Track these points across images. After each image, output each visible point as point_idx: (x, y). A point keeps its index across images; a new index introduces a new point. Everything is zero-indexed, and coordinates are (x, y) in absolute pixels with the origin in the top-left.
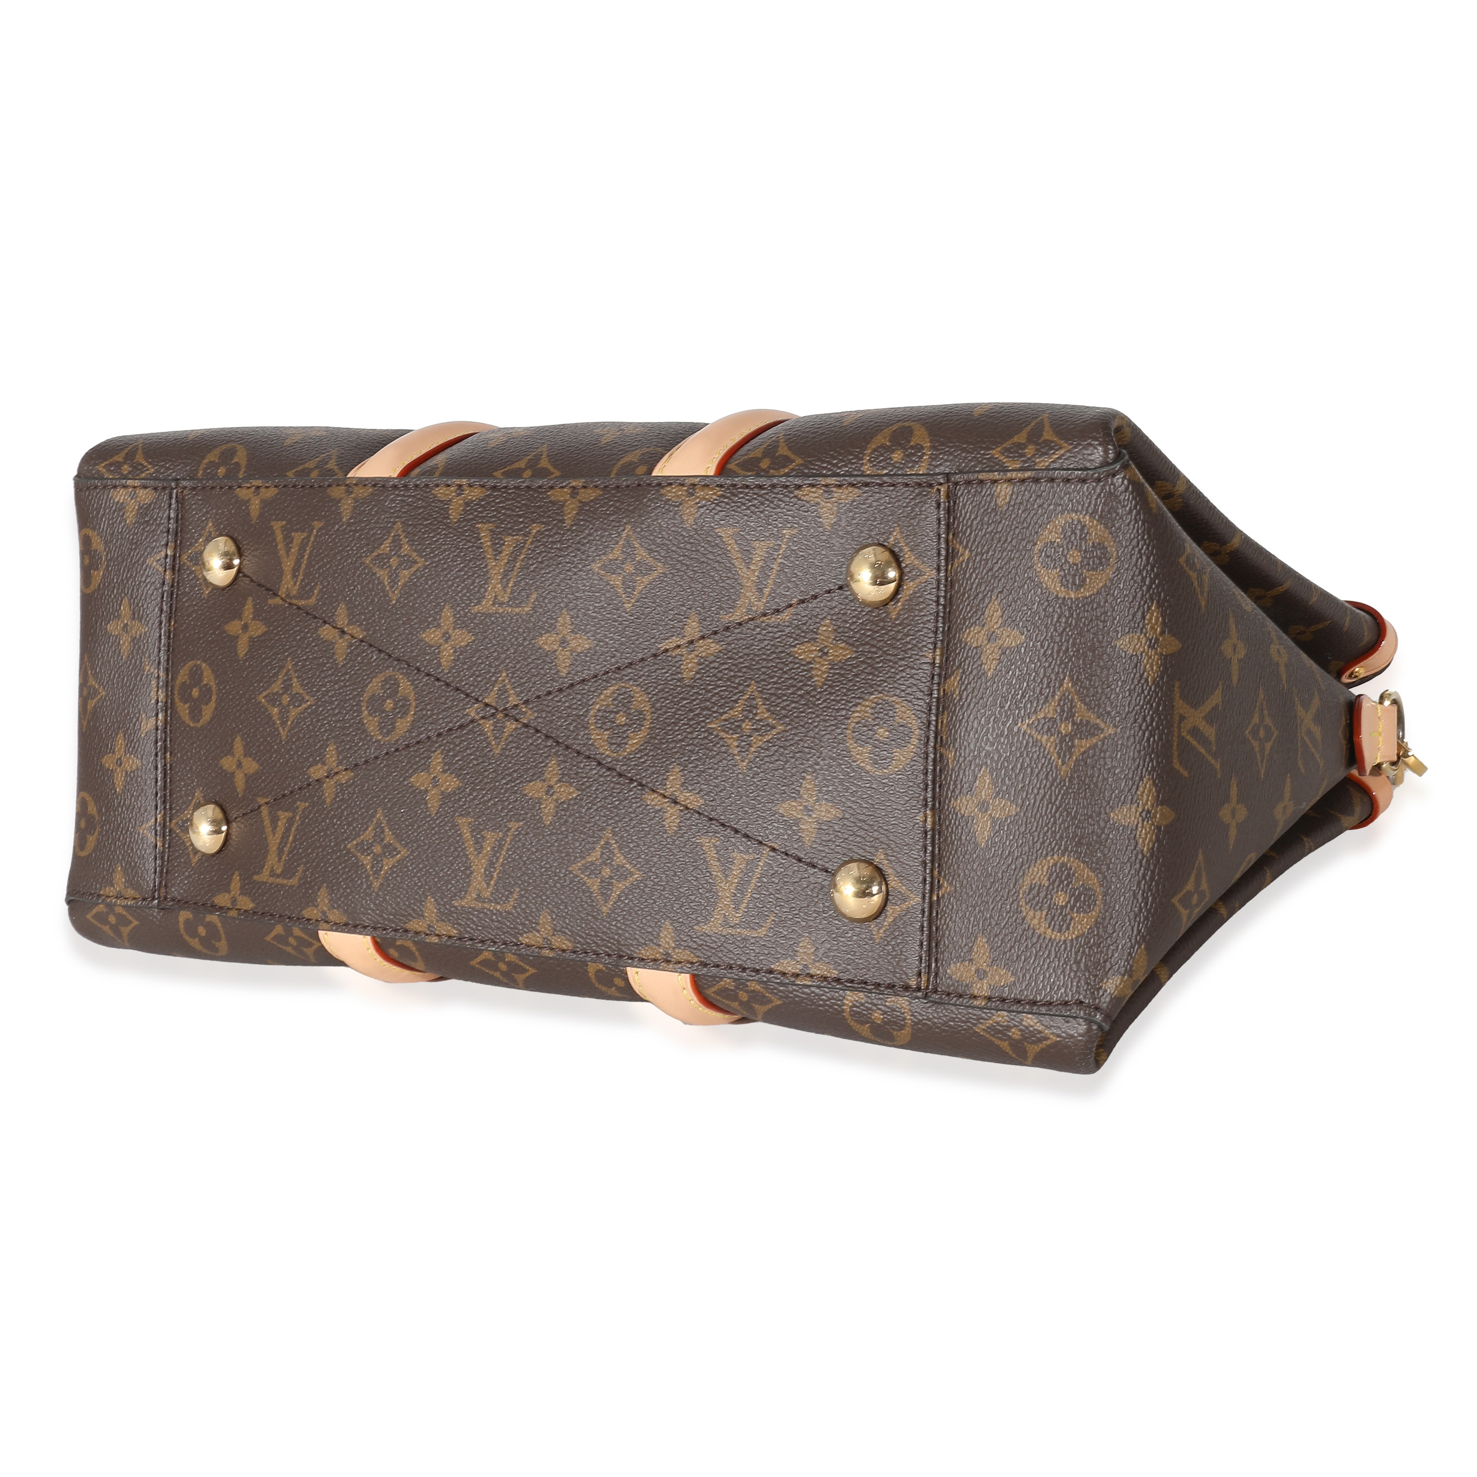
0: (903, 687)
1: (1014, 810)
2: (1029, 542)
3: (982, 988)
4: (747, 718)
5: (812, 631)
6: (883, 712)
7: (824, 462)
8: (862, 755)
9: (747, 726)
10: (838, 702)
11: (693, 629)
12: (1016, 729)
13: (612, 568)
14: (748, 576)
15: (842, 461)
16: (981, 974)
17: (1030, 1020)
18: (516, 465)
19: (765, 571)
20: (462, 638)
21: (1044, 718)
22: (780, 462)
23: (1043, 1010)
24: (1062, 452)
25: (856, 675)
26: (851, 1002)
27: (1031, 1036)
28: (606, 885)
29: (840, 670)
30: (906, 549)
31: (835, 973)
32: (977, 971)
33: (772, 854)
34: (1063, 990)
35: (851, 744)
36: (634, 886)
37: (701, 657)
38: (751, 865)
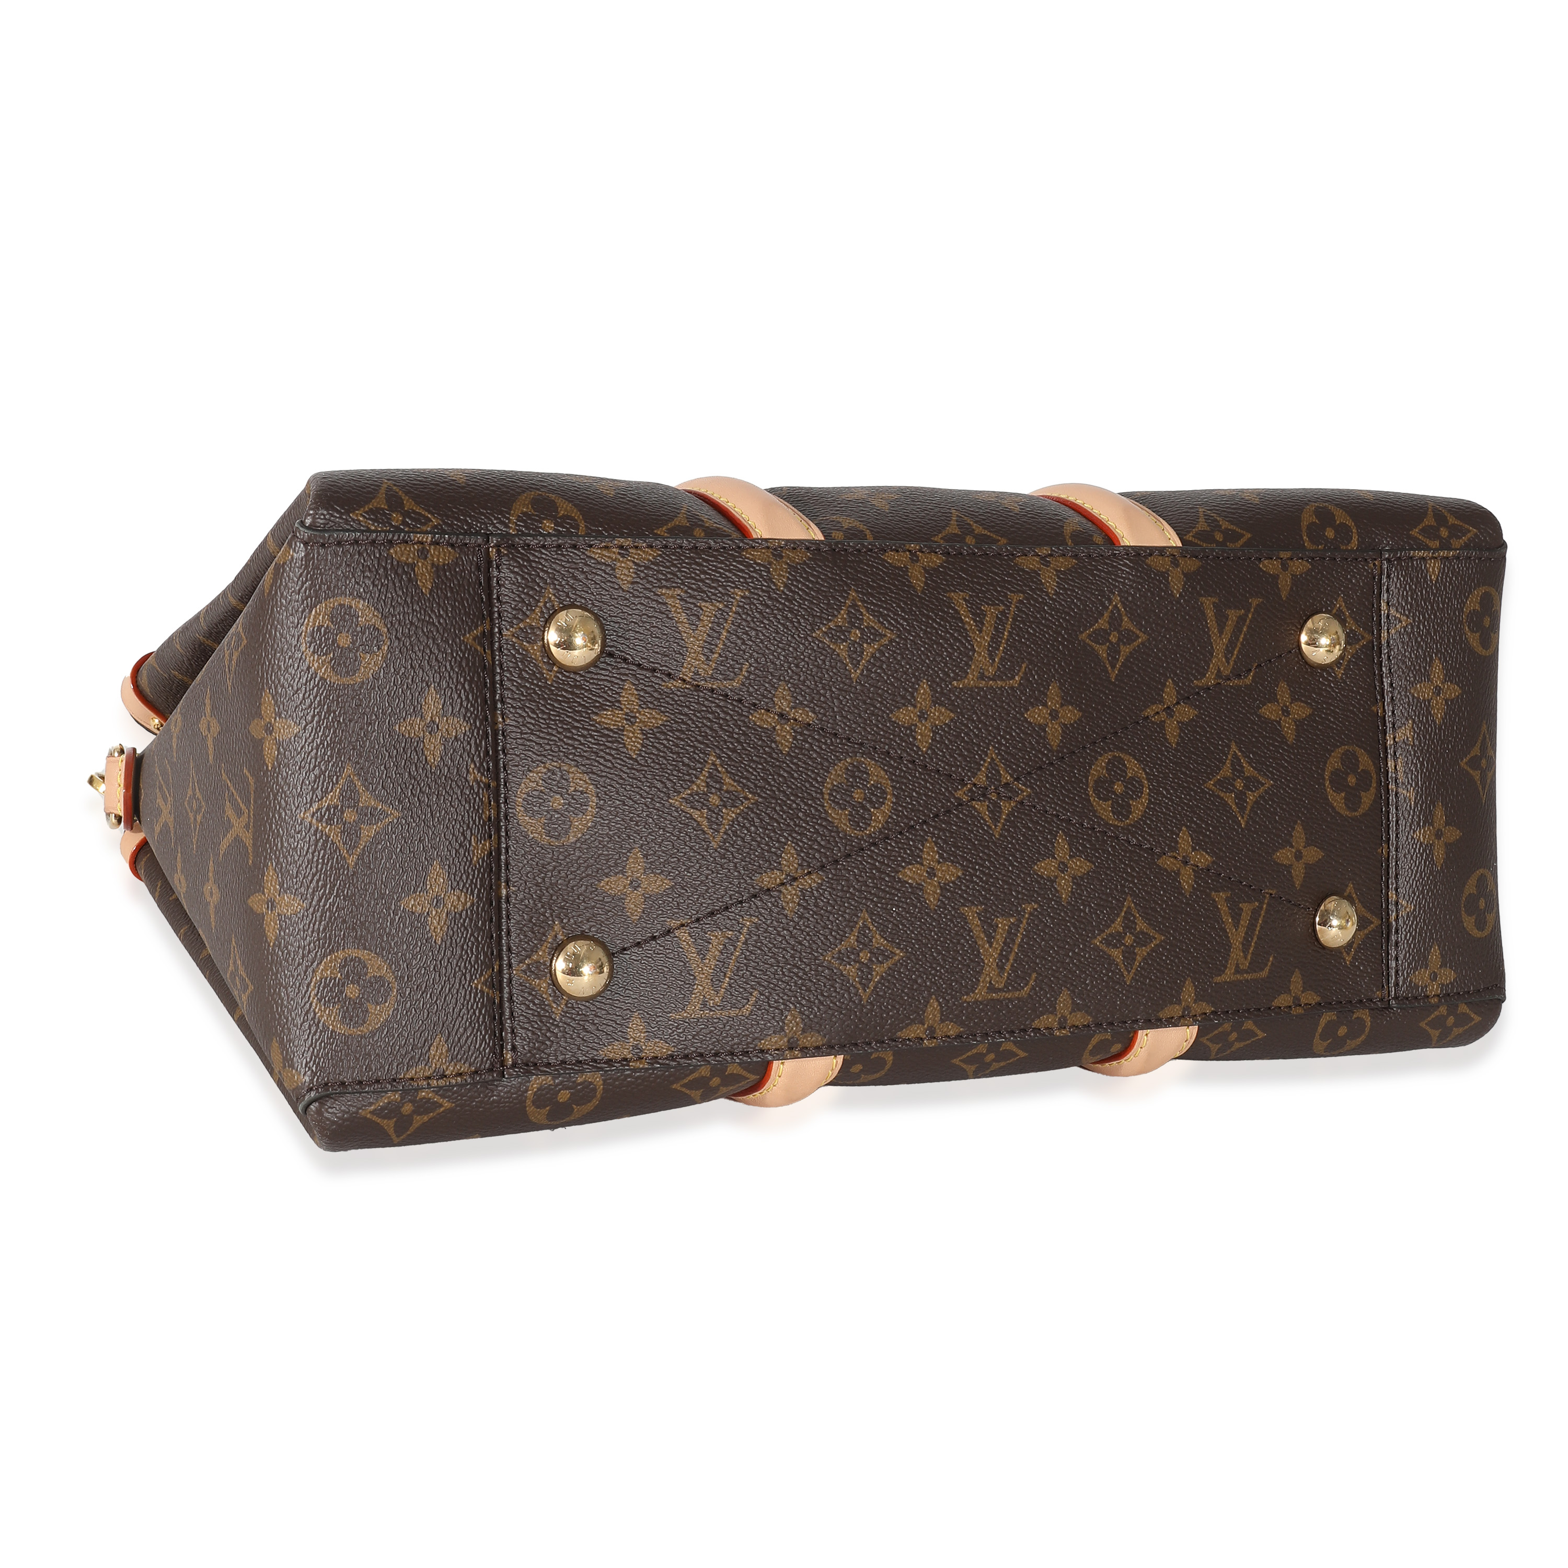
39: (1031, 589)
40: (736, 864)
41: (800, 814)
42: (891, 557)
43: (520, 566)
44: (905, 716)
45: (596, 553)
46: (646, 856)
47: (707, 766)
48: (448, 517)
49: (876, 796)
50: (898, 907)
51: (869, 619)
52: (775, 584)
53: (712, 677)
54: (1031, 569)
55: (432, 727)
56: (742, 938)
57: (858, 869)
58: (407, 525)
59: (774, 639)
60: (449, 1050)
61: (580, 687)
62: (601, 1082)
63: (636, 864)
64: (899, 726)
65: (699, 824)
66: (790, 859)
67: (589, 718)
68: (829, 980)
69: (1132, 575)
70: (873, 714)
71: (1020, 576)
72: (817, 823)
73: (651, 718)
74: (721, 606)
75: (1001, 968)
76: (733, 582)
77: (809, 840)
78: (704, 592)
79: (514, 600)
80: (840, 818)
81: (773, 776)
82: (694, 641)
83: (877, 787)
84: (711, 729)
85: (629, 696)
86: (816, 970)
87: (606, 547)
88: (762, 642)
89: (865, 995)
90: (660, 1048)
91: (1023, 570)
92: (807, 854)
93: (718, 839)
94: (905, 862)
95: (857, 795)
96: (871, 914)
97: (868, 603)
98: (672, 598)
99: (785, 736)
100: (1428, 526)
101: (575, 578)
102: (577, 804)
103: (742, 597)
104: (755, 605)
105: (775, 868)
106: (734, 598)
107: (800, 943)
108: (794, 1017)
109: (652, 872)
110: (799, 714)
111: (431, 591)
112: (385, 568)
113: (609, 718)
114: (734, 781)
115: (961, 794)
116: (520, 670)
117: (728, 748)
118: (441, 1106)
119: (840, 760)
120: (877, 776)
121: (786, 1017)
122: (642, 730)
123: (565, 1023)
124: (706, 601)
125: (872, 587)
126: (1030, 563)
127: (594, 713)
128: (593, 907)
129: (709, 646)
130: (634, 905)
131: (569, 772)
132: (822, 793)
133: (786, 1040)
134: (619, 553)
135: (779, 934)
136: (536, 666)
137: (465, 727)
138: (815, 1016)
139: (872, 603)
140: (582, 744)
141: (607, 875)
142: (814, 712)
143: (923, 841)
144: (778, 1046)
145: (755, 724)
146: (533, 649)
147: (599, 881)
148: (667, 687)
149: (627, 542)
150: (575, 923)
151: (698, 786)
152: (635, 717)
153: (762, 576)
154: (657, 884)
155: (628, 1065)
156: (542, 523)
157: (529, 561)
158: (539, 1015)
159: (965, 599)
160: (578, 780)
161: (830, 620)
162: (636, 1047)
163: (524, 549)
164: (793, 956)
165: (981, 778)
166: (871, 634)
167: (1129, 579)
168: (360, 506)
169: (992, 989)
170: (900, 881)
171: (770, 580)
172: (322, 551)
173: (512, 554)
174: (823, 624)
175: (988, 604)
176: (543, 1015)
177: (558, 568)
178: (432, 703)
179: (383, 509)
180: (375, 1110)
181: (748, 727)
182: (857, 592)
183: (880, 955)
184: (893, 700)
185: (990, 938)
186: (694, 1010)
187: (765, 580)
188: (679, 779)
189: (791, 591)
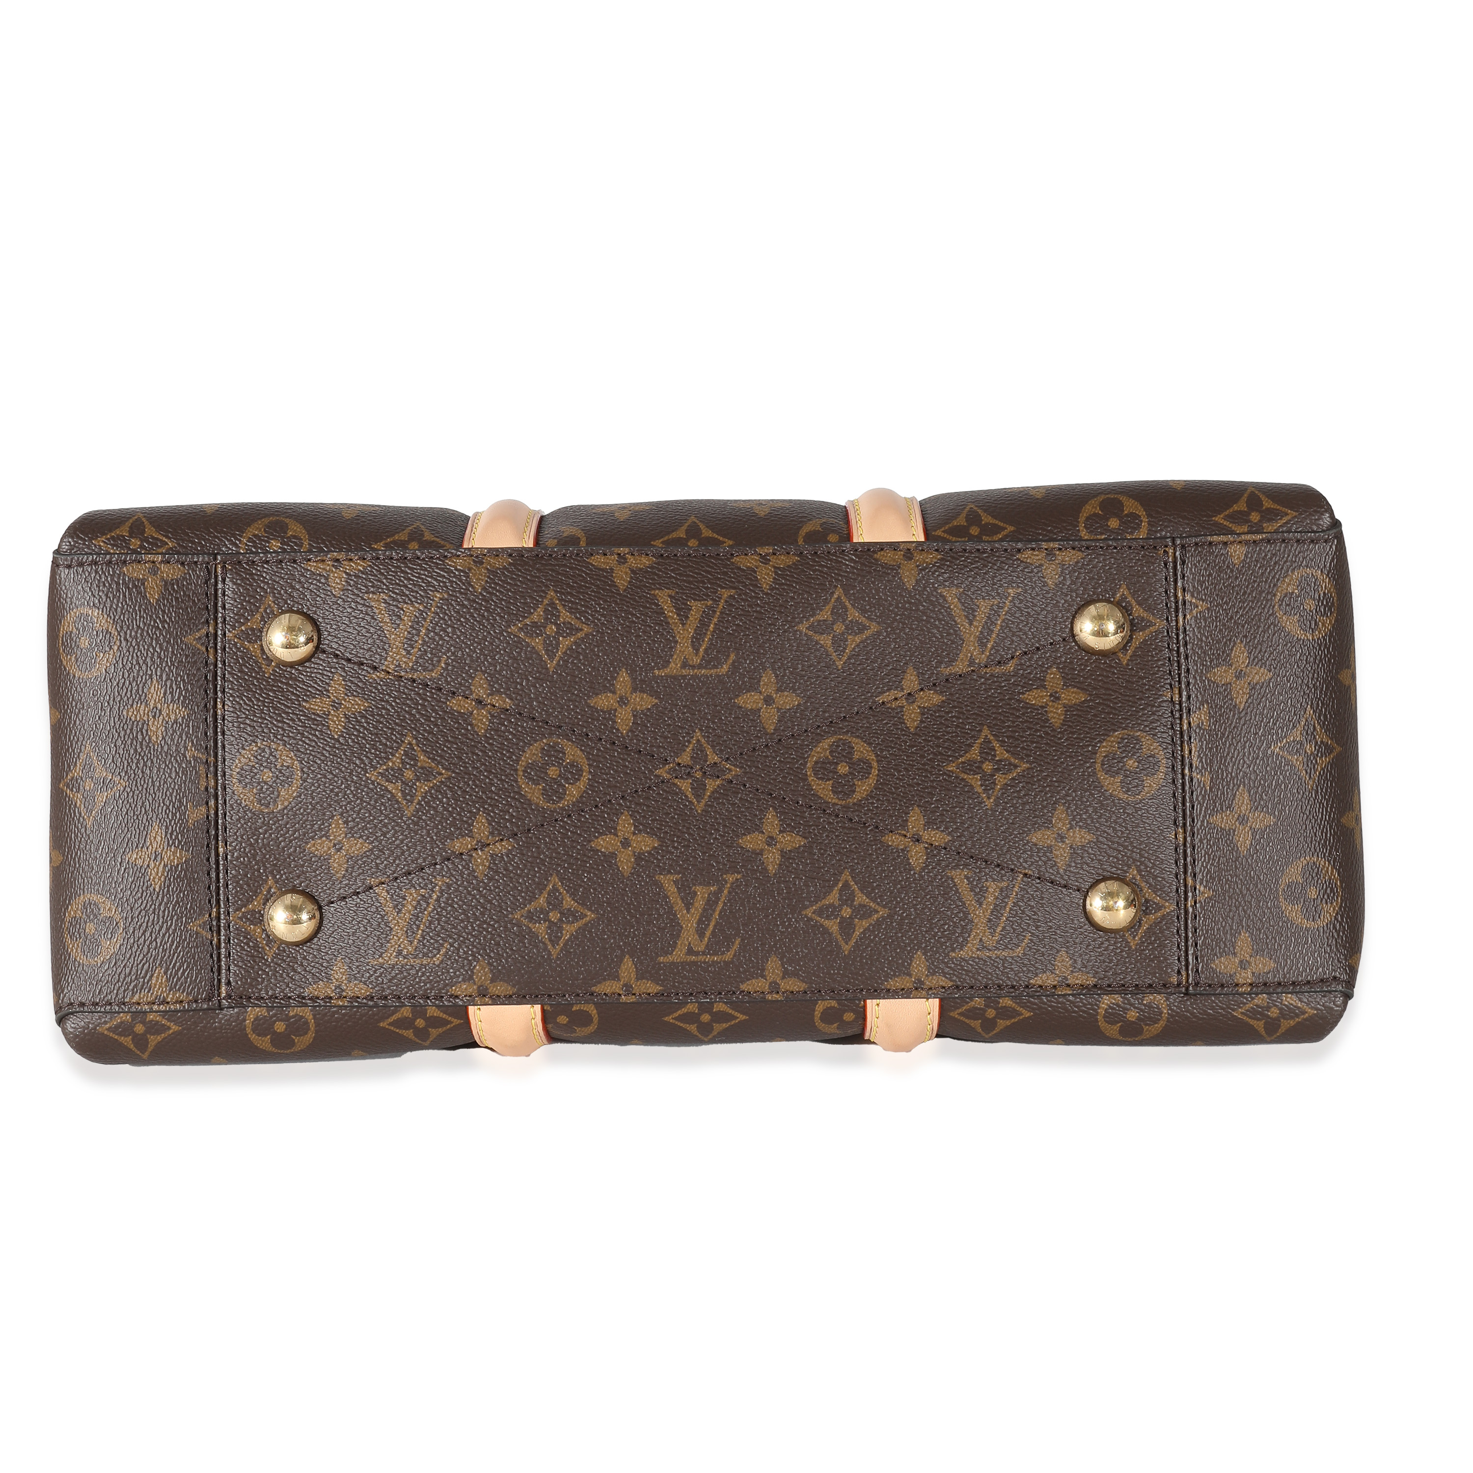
0: (1146, 723)
1: (1272, 820)
2: (1268, 593)
3: (1245, 977)
4: (986, 759)
5: (1039, 679)
6: (1130, 746)
7: (1037, 529)
8: (1112, 785)
9: (988, 767)
10: (1082, 740)
11: (911, 681)
12: (1269, 752)
13: (823, 628)
14: (970, 632)
15: (1056, 528)
16: (1243, 965)
17: (1289, 1000)
18: (674, 535)
19: (988, 628)
20: (644, 702)
21: (1294, 741)
22: (989, 530)
23: (1306, 988)
24: (1289, 517)
25: (1095, 715)
26: (1107, 1004)
27: (1289, 1012)
28: (847, 927)
29: (1074, 713)
30: (1134, 603)
31: (1091, 982)
32: (1241, 962)
33: (1025, 879)
34: (1321, 970)
35: (1101, 776)
36: (878, 923)
37: (924, 708)
38: (1004, 893)
39: (745, 586)
40: (428, 831)
41: (493, 788)
42: (598, 560)
43: (242, 579)
44: (604, 701)
45: (312, 566)
46: (346, 822)
47: (404, 745)
48: (183, 540)
49: (573, 772)
50: (589, 873)
51: (565, 615)
52: (473, 587)
53: (412, 668)
54: (748, 567)
55: (156, 713)
56: (435, 897)
57: (550, 837)
58: (144, 548)
59: (471, 635)
60: (168, 980)
61: (295, 679)
62: (311, 1016)
63: (337, 829)
64: (597, 711)
65: (393, 795)
66: (481, 826)
67: (300, 705)
68: (518, 936)
69: (857, 569)
70: (569, 700)
71: (734, 573)
72: (510, 797)
73: (357, 704)
74: (421, 608)
75: (701, 933)
76: (434, 587)
77: (501, 811)
78: (407, 596)
79: (236, 607)
80: (533, 792)
81: (467, 754)
82: (396, 637)
83: (572, 766)
84: (409, 713)
85: (337, 687)
86: (506, 927)
87: (323, 561)
88: (459, 637)
89: (555, 951)
90: (361, 990)
91: (739, 568)
92: (498, 823)
93: (412, 808)
94: (598, 832)
95: (553, 772)
96: (561, 880)
97: (566, 601)
98: (378, 603)
99: (482, 720)
100: (1237, 511)
101: (293, 588)
102: (284, 777)
103: (441, 599)
104: (452, 605)
105: (467, 835)
106: (433, 600)
107: (490, 902)
108: (483, 968)
109: (353, 836)
110: (496, 701)
111: (158, 600)
112: (118, 584)
113: (317, 705)
114: (429, 758)
115: (663, 772)
116: (241, 665)
117: (425, 730)
118: (169, 1028)
119: (536, 741)
120: (573, 755)
121: (475, 966)
122: (345, 715)
123: (276, 964)
124: (407, 603)
125: (572, 587)
126: (748, 561)
127: (304, 700)
128: (303, 866)
129: (410, 642)
130: (338, 864)
131: (277, 750)
132: (516, 770)
133: (475, 987)
134: (333, 566)
135: (469, 893)
136: (256, 662)
137: (184, 712)
138: (503, 966)
139: (570, 602)
140: (290, 726)
141: (313, 838)
142: (511, 699)
143: (618, 814)
144: (469, 994)
145: (452, 709)
146: (253, 647)
147: (307, 843)
148: (371, 678)
149: (342, 556)
150: (287, 879)
151: (394, 763)
152: (341, 704)
153: (461, 581)
154: (358, 847)
155: (330, 1002)
156: (269, 543)
157: (252, 574)
158: (252, 956)
159: (670, 596)
160: (286, 757)
161: (526, 617)
162: (338, 987)
163: (248, 565)
164: (483, 914)
165: (685, 758)
166: (567, 628)
167: (853, 573)
168: (103, 534)
169: (690, 951)
170: (592, 850)
171: (469, 584)
172: (67, 571)
173: (236, 569)
174: (519, 620)
175: (695, 600)
176: (256, 954)
177: (277, 580)
178: (155, 692)
179: (123, 536)
180: (110, 1028)
181: (445, 712)
182: (556, 592)
183: (570, 915)
184: (591, 688)
185: (688, 906)
186: (390, 957)
187: (464, 584)
188: (376, 756)
189: (488, 593)
